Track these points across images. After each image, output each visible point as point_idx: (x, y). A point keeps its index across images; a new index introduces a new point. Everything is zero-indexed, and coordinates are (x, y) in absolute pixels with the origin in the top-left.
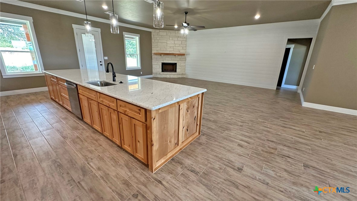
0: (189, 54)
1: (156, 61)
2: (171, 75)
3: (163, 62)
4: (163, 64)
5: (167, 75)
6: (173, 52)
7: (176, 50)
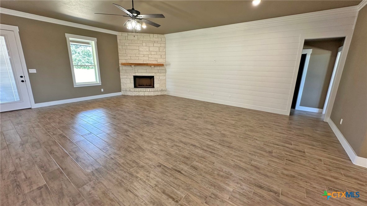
0: (169, 65)
1: (125, 74)
2: (145, 93)
3: (135, 75)
4: (135, 77)
5: (140, 93)
6: (147, 61)
7: (152, 59)
